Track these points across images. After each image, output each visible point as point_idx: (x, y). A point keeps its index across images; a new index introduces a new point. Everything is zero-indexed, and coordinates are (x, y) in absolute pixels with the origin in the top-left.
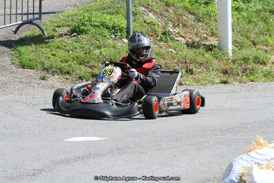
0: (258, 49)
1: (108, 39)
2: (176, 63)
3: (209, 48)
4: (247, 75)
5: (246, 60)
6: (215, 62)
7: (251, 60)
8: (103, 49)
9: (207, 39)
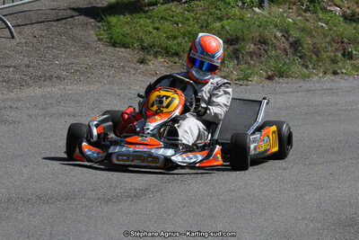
1: (233, 7)
2: (329, 43)
8: (225, 22)
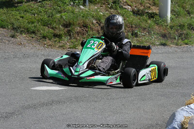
0: (191, 18)
1: (68, 5)
3: (152, 16)
4: (182, 39)
5: (182, 26)
6: (156, 27)
7: (186, 27)
8: (63, 14)
9: (149, 8)
